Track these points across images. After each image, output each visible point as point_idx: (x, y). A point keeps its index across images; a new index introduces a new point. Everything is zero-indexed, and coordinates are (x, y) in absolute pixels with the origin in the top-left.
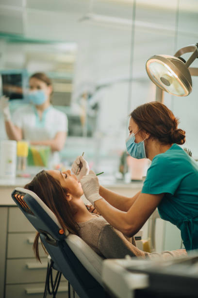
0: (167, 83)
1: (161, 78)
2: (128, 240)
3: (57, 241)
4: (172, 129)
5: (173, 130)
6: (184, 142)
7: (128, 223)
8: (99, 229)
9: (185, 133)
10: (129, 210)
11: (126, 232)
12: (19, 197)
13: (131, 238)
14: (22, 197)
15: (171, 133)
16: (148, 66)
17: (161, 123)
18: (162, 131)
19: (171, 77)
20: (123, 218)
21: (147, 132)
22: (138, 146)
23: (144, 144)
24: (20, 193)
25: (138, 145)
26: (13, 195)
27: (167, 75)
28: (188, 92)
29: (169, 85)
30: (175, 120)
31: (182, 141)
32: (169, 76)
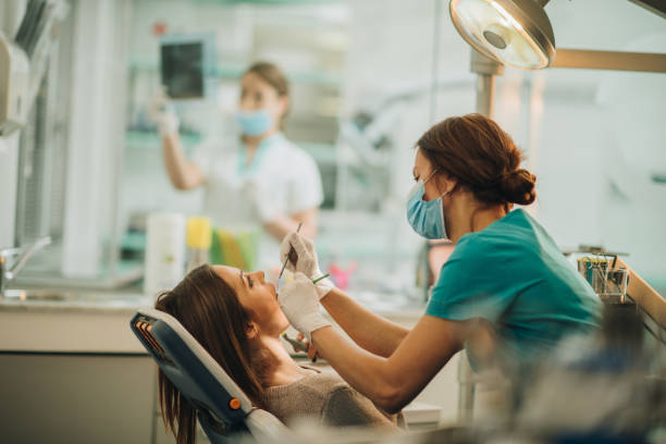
0: (499, 42)
1: (485, 33)
2: (390, 418)
3: (226, 424)
4: (505, 170)
5: (508, 170)
6: (532, 199)
7: (389, 381)
8: (321, 398)
9: (534, 179)
10: (394, 355)
11: (384, 402)
12: (143, 327)
13: (396, 415)
14: (149, 329)
15: (501, 177)
16: (454, 8)
17: (482, 156)
18: (482, 173)
19: (506, 29)
20: (378, 371)
21: (450, 176)
22: (429, 209)
23: (441, 206)
24: (148, 318)
25: (428, 207)
26: (133, 323)
27: (497, 25)
28: (546, 60)
29: (504, 47)
30: (514, 151)
31: (528, 197)
32: (503, 27)
